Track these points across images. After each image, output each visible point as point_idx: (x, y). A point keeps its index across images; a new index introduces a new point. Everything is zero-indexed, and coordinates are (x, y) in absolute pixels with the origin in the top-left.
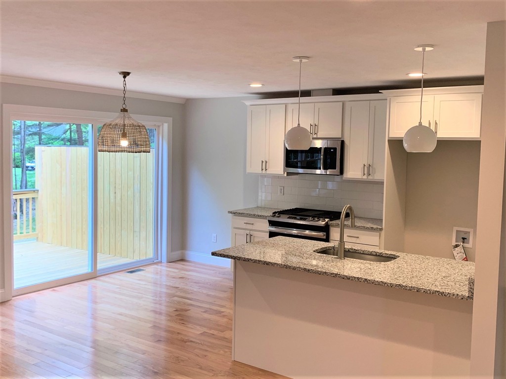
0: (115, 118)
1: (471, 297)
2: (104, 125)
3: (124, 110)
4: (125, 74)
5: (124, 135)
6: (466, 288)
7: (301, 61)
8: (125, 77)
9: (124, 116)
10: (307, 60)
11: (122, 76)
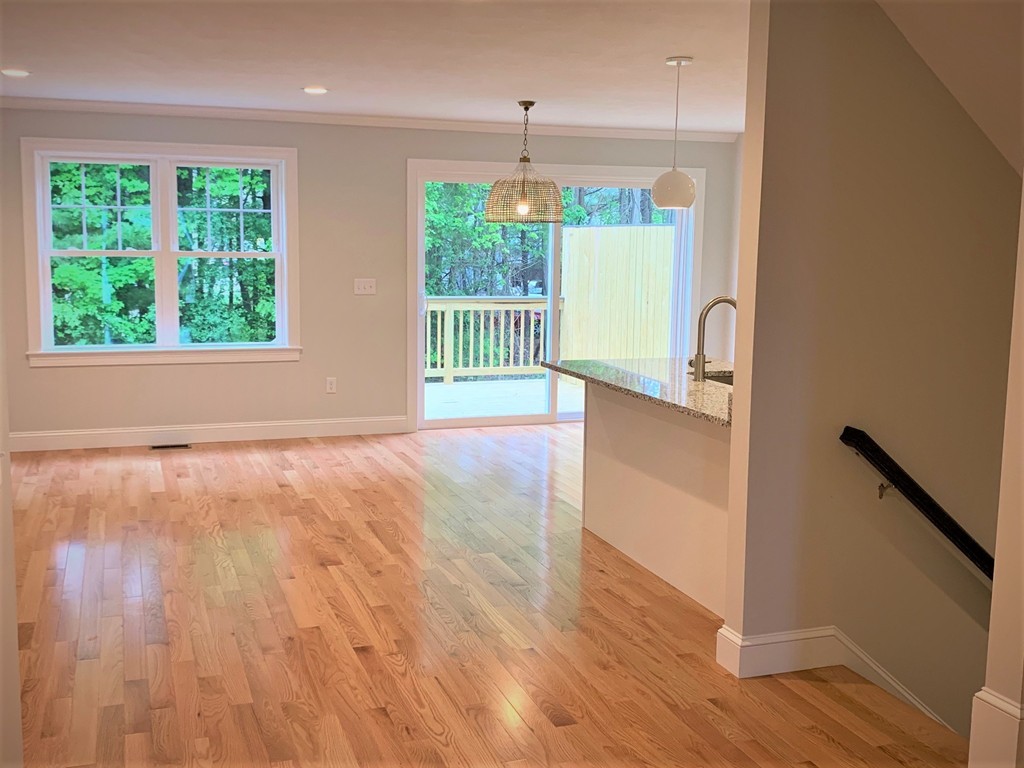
0: (511, 171)
1: (729, 423)
2: (496, 183)
3: (525, 160)
4: (527, 105)
5: (524, 195)
6: (725, 407)
7: (679, 64)
8: (527, 109)
9: (525, 166)
10: (688, 63)
11: (522, 108)
